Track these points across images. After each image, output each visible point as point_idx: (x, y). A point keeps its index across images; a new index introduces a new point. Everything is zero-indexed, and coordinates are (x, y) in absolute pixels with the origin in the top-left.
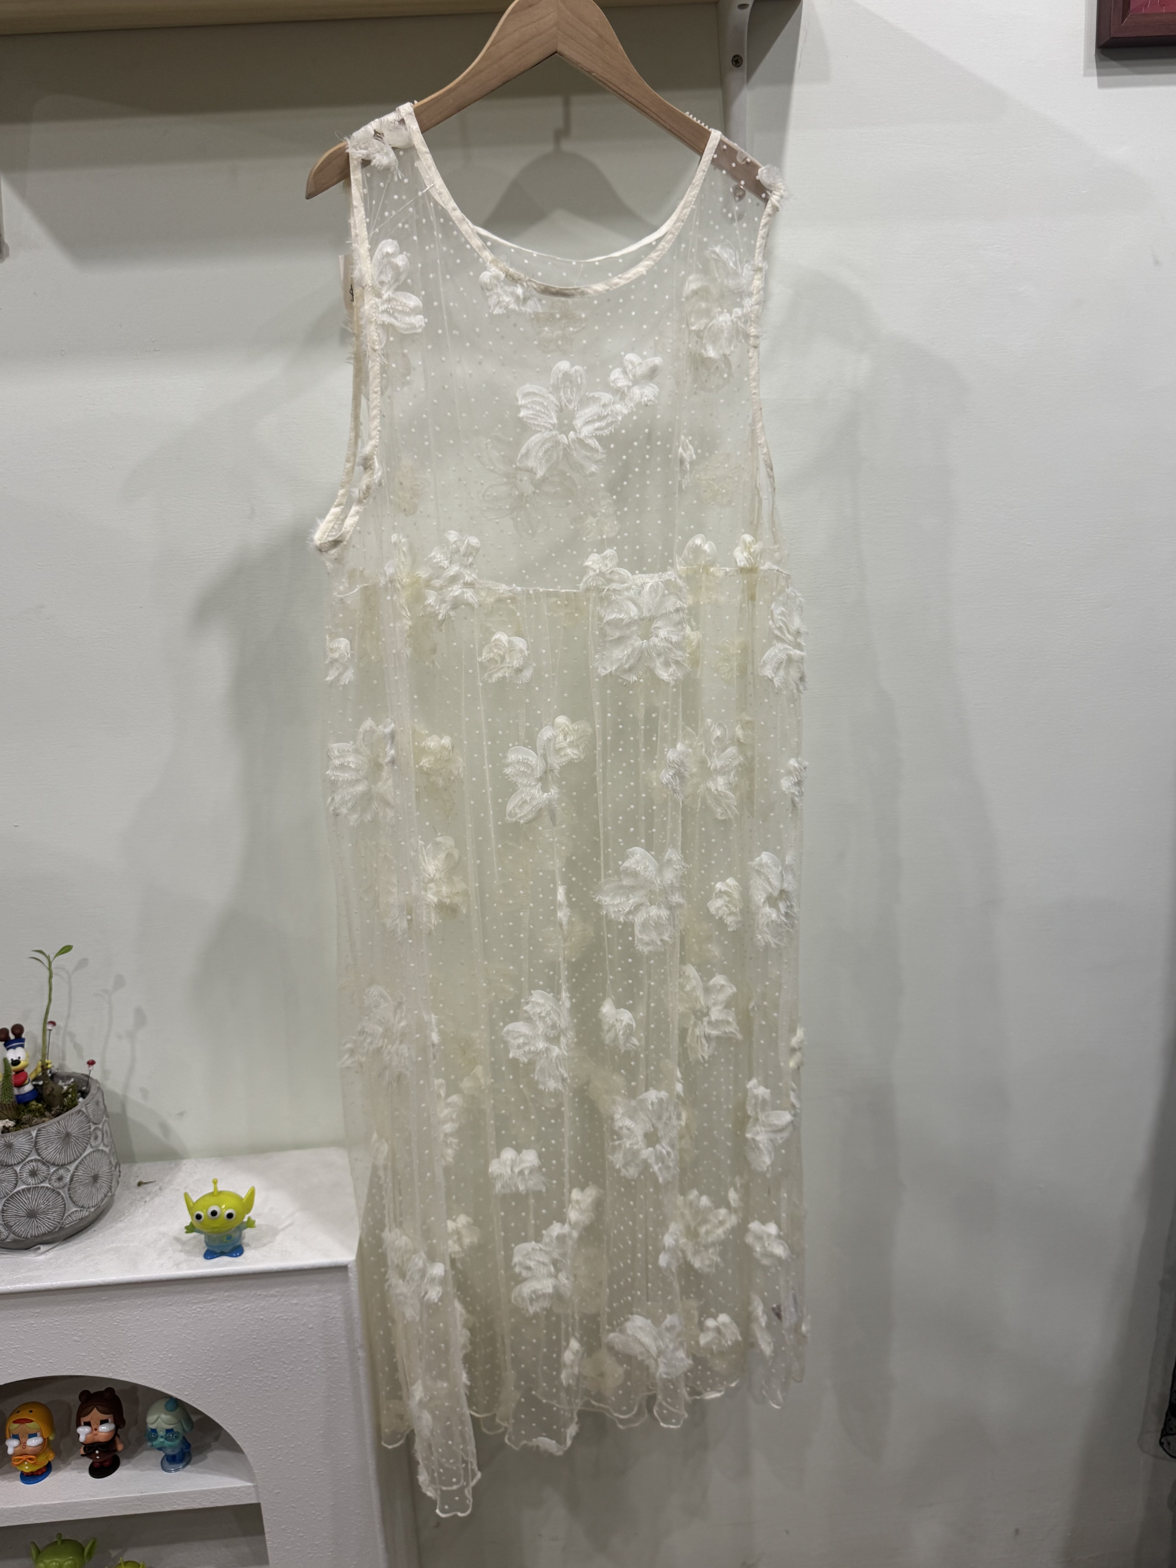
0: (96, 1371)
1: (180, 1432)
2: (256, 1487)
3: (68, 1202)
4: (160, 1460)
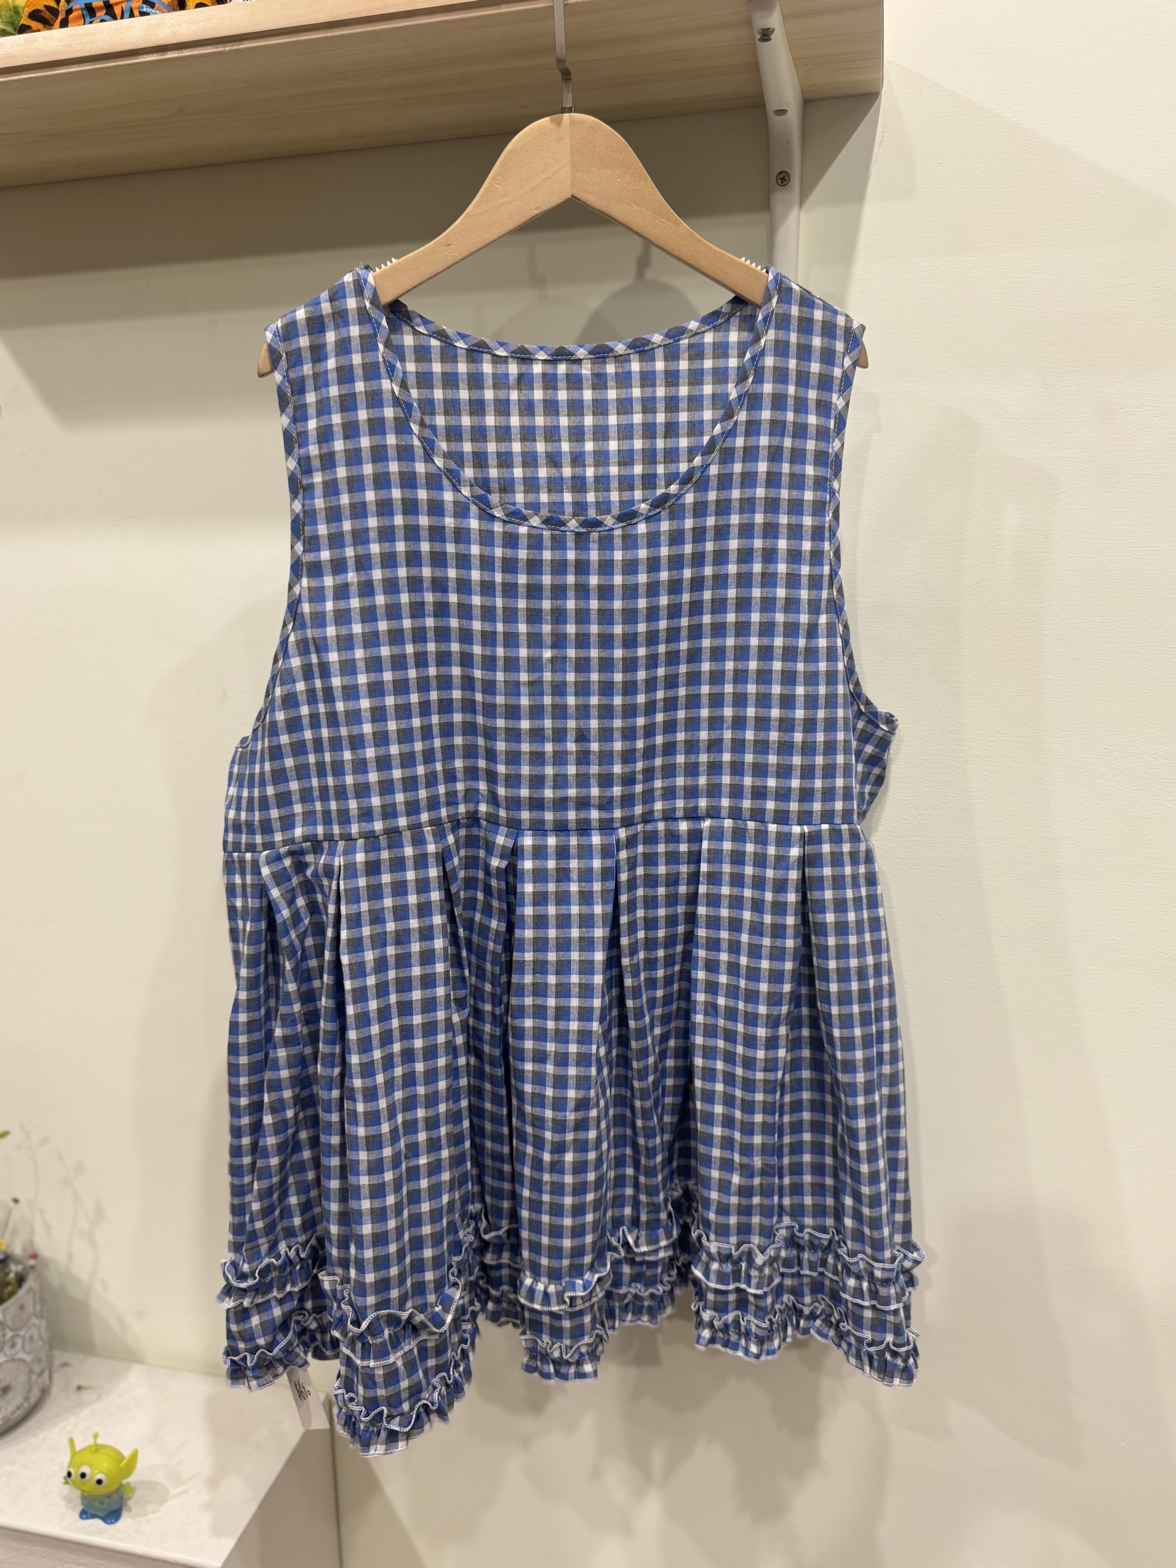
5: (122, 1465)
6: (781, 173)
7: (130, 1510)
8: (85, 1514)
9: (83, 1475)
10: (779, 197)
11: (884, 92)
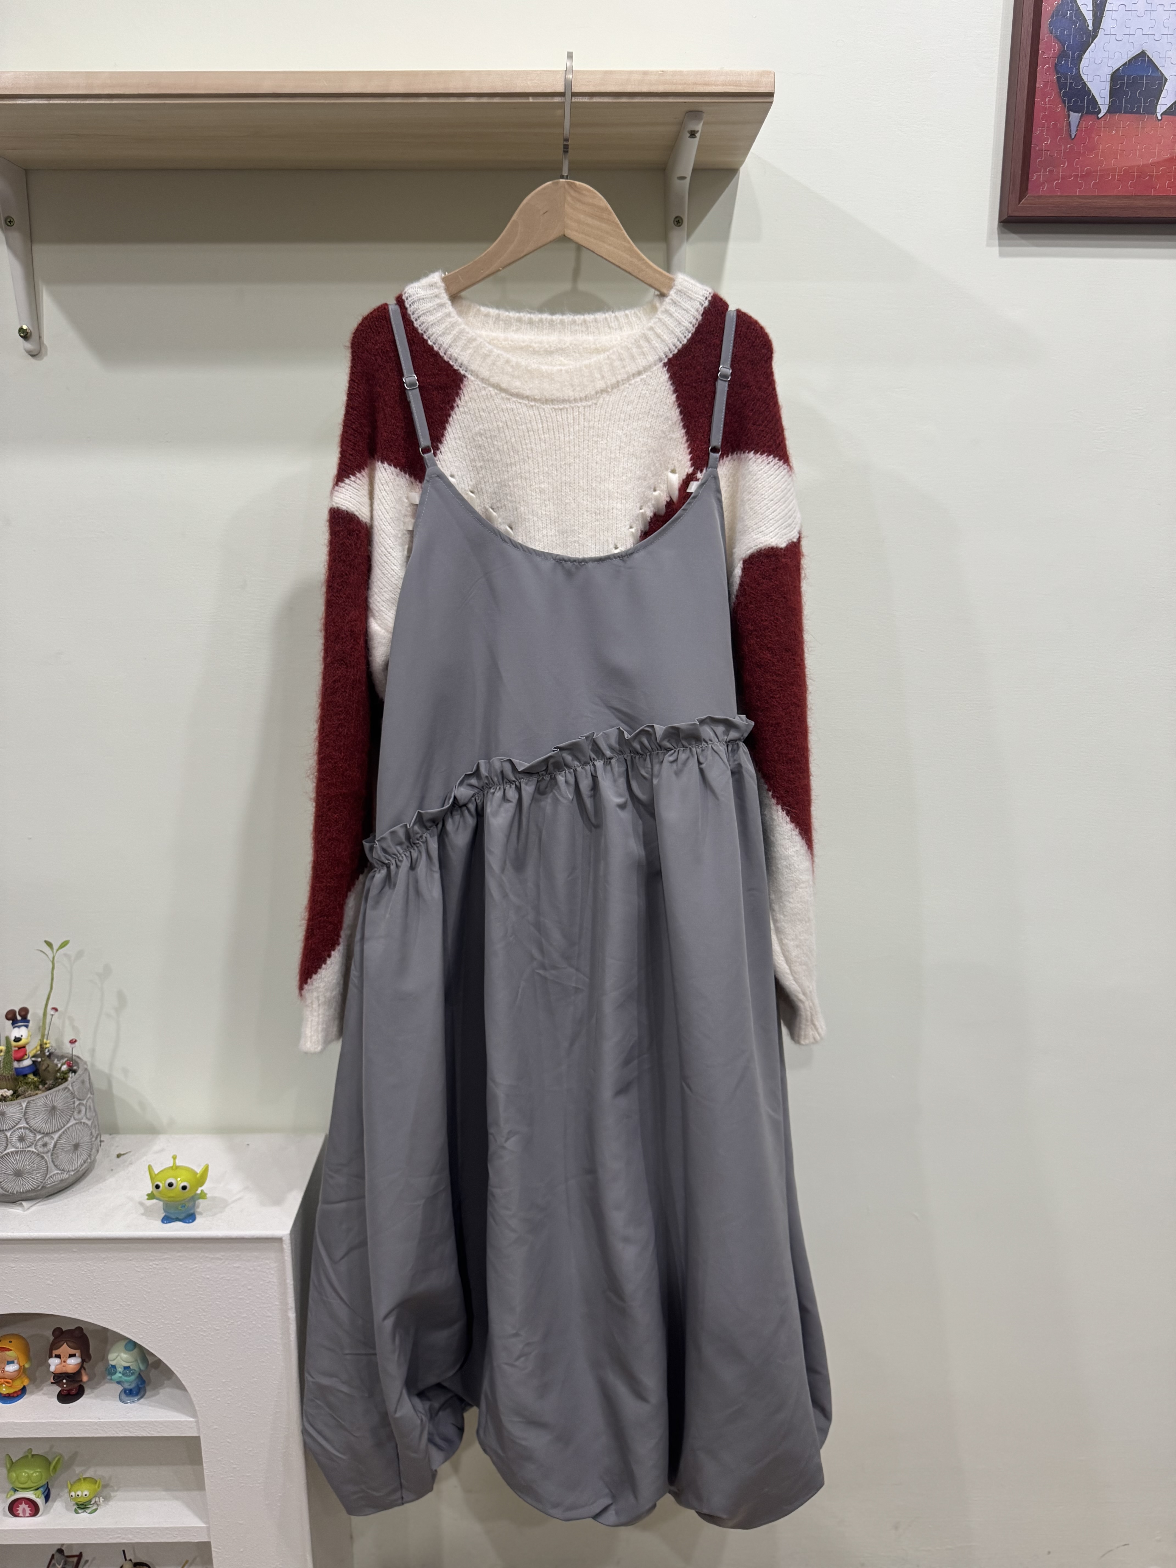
0: (65, 1311)
1: (136, 1369)
2: (197, 1422)
3: (51, 1165)
4: (119, 1392)
5: (198, 1176)
6: (676, 217)
7: (201, 1214)
8: (167, 1219)
9: (171, 1185)
10: (676, 234)
11: (742, 170)
